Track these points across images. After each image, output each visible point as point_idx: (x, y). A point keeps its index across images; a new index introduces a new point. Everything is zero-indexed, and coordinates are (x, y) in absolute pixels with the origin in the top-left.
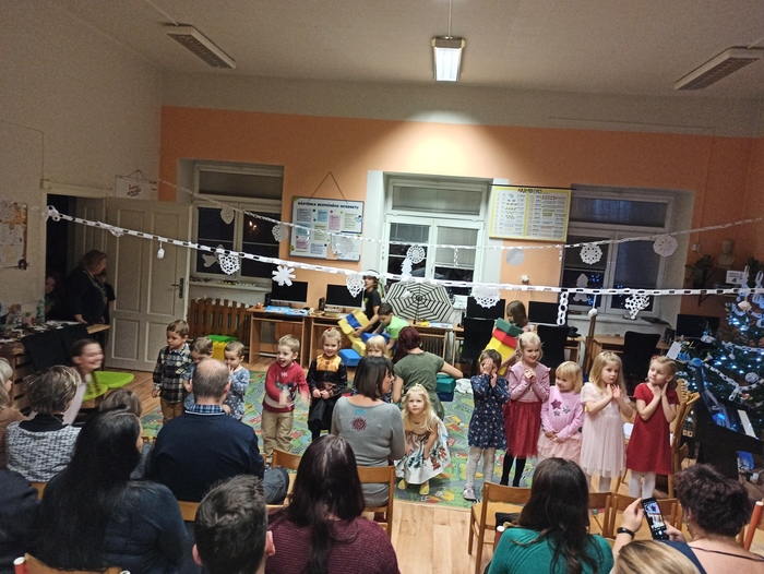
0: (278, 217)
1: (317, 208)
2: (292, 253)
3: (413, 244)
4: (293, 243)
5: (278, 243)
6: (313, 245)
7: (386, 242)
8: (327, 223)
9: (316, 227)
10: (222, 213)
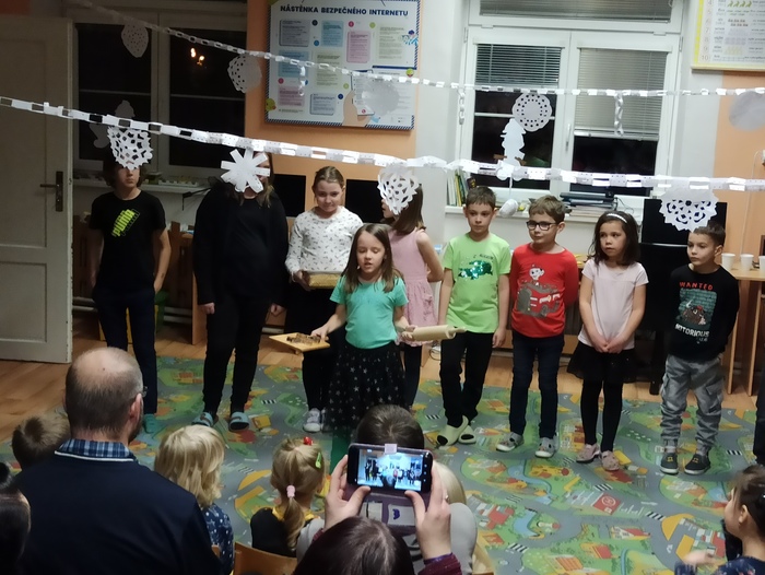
0: (240, 40)
1: (321, 17)
2: (273, 115)
3: (525, 90)
4: (274, 94)
5: (242, 95)
6: (314, 97)
7: (468, 87)
8: (342, 50)
9: (321, 58)
10: (125, 36)
